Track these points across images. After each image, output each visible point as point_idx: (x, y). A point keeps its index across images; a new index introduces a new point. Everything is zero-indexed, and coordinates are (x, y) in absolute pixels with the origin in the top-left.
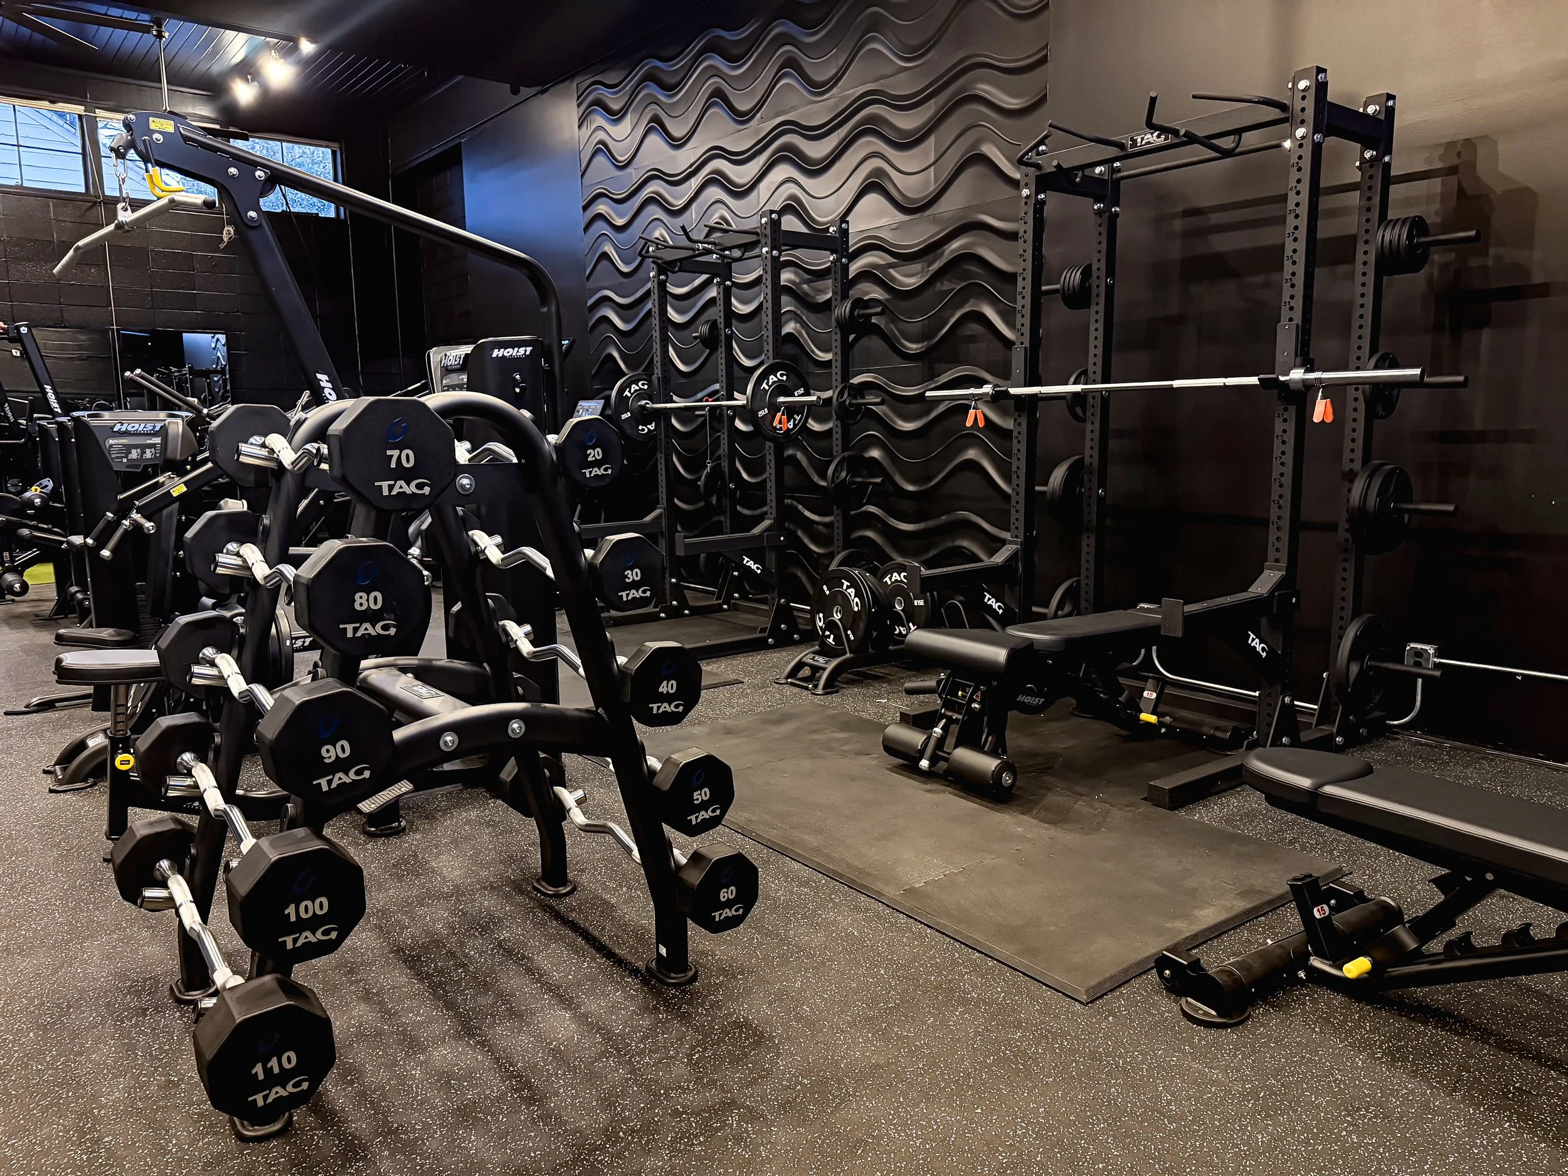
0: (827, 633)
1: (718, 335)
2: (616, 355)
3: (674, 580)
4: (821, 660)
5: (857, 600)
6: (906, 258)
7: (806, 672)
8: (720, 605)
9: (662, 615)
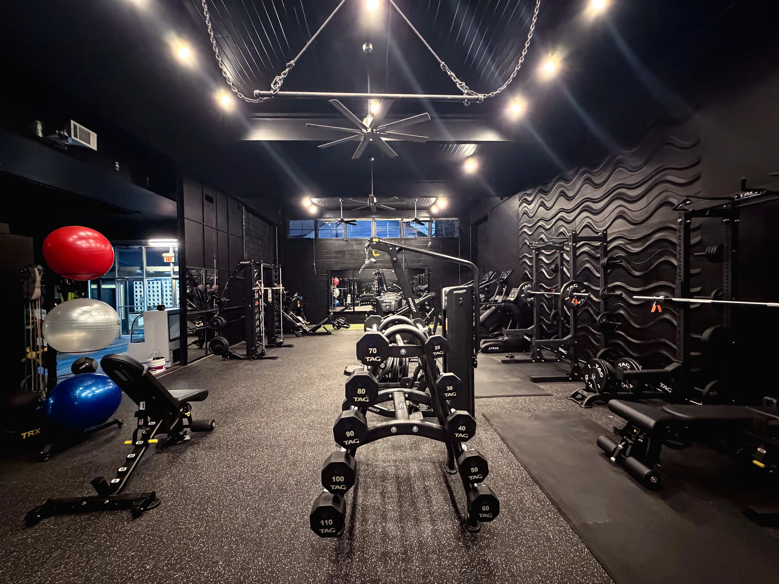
0: (589, 383)
1: (558, 268)
2: (528, 273)
3: (538, 350)
4: (585, 393)
5: (602, 373)
6: (632, 242)
7: (579, 396)
8: (557, 360)
9: (534, 361)
